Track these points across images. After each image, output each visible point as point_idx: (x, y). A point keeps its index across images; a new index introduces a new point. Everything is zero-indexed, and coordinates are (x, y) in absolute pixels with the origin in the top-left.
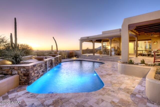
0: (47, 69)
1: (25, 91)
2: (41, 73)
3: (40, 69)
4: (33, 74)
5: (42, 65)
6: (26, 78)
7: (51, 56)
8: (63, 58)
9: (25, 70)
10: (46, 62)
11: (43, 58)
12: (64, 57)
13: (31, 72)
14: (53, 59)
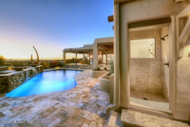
0: (26, 78)
1: (5, 97)
2: (20, 82)
3: (19, 79)
4: (12, 83)
5: (21, 75)
6: (4, 87)
7: (31, 67)
8: (45, 68)
9: (4, 79)
10: (25, 72)
11: (22, 68)
12: (47, 67)
13: (10, 81)
14: (33, 69)
